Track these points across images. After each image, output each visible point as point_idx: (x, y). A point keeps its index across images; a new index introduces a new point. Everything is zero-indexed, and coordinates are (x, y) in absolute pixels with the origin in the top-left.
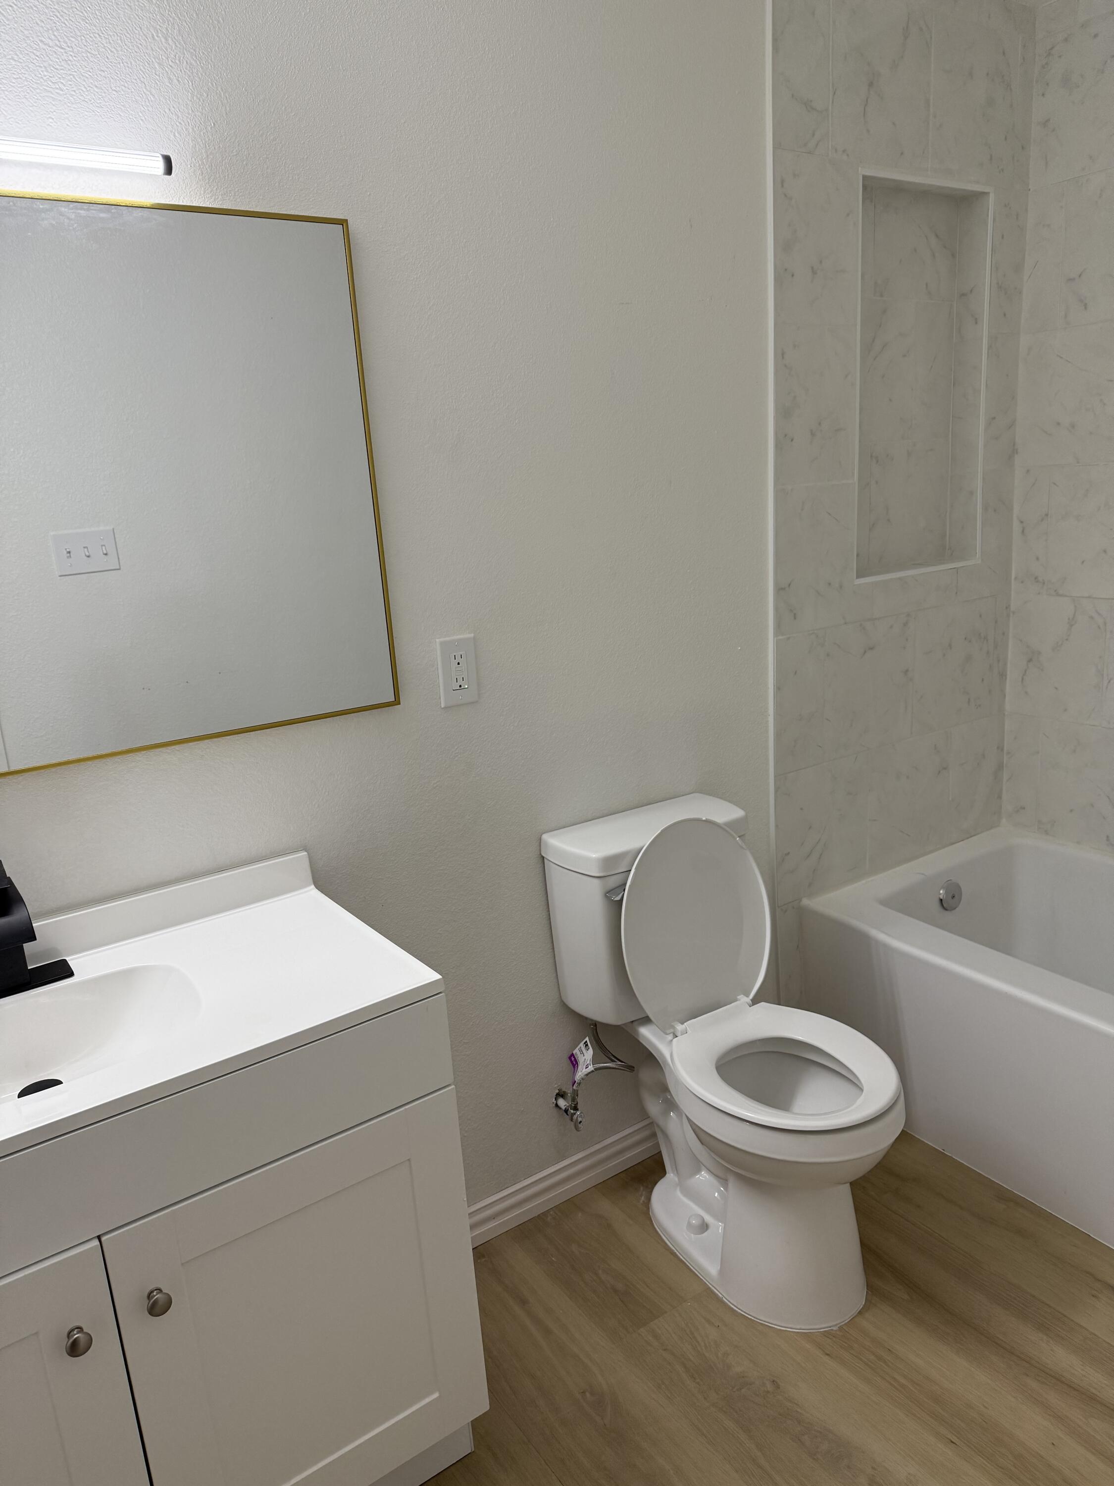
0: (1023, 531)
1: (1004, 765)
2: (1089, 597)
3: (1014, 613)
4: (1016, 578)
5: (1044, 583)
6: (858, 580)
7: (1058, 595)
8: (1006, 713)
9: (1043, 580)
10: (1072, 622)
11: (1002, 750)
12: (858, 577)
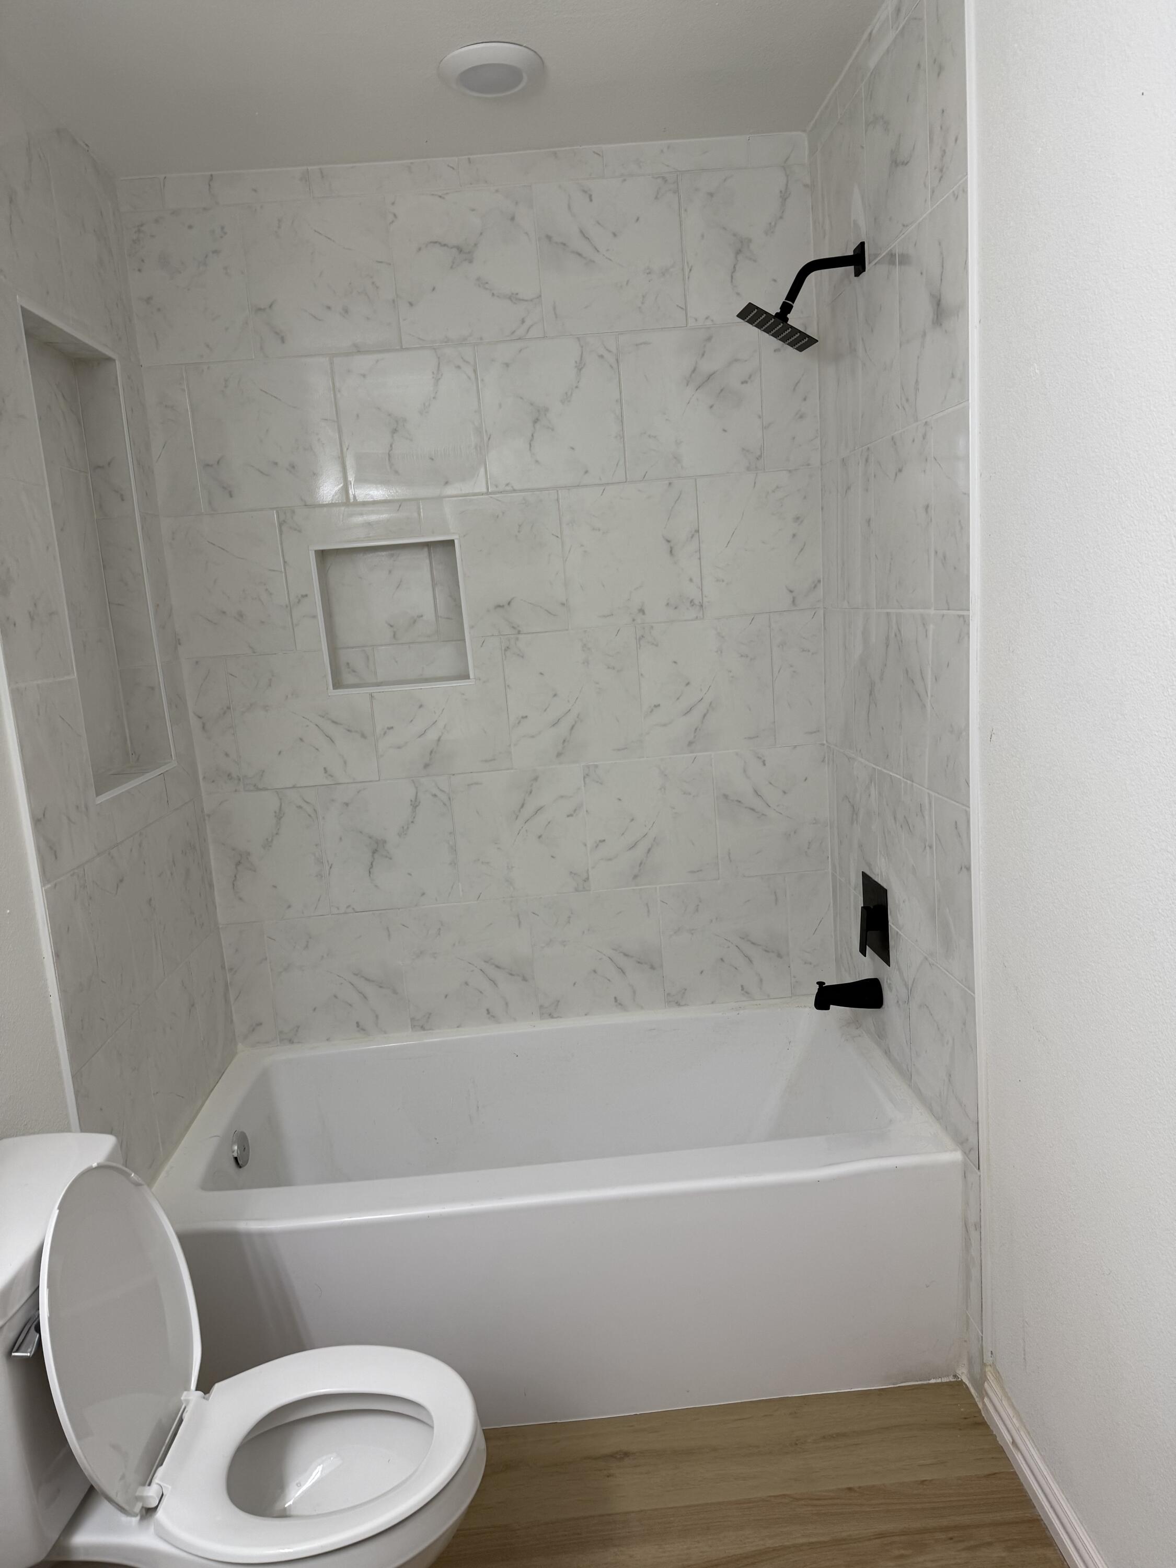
0: (203, 727)
1: (229, 984)
2: (294, 787)
3: (209, 816)
4: (204, 778)
5: (240, 780)
6: (98, 798)
7: (258, 789)
8: (221, 926)
9: (238, 776)
10: (279, 815)
11: (224, 968)
12: (98, 795)
